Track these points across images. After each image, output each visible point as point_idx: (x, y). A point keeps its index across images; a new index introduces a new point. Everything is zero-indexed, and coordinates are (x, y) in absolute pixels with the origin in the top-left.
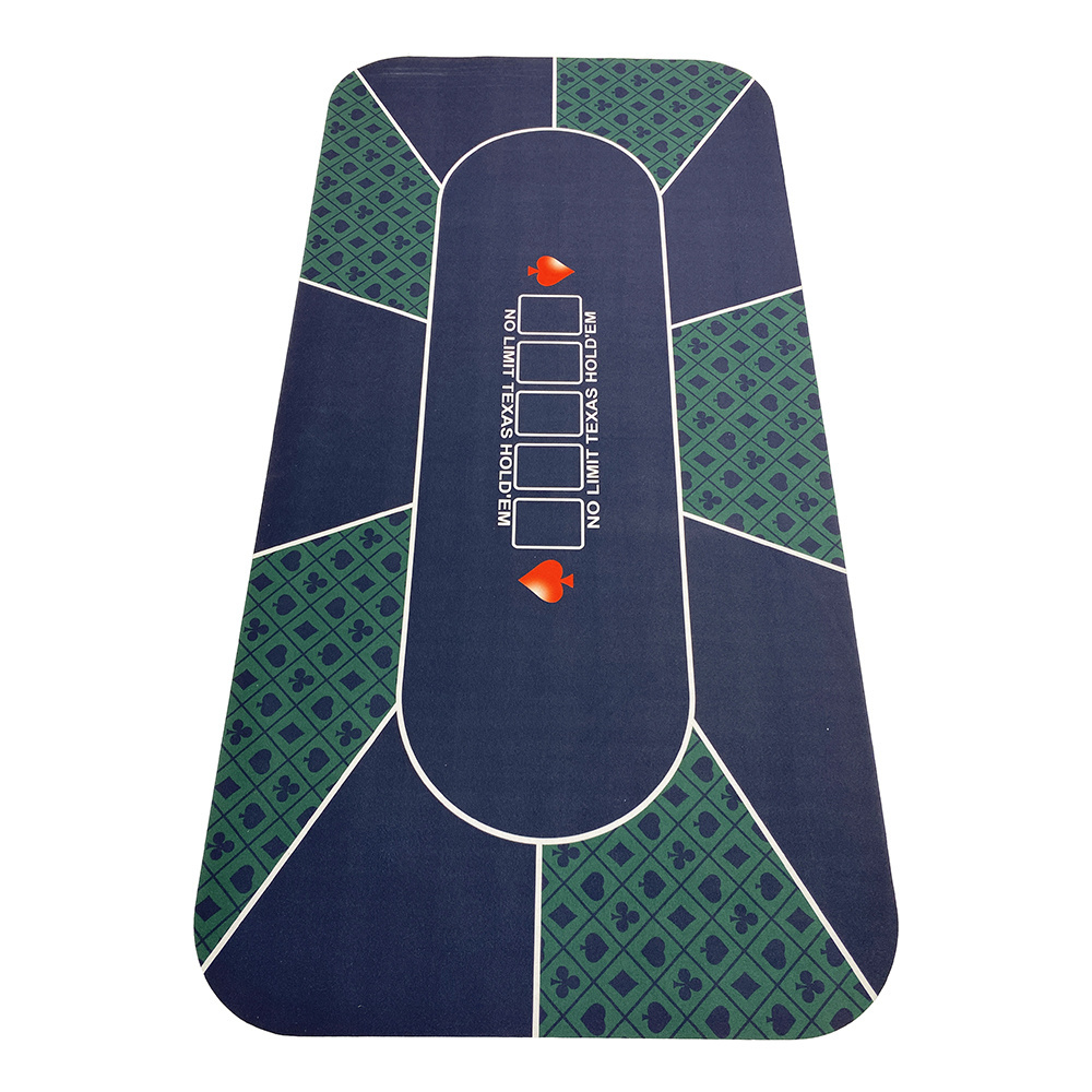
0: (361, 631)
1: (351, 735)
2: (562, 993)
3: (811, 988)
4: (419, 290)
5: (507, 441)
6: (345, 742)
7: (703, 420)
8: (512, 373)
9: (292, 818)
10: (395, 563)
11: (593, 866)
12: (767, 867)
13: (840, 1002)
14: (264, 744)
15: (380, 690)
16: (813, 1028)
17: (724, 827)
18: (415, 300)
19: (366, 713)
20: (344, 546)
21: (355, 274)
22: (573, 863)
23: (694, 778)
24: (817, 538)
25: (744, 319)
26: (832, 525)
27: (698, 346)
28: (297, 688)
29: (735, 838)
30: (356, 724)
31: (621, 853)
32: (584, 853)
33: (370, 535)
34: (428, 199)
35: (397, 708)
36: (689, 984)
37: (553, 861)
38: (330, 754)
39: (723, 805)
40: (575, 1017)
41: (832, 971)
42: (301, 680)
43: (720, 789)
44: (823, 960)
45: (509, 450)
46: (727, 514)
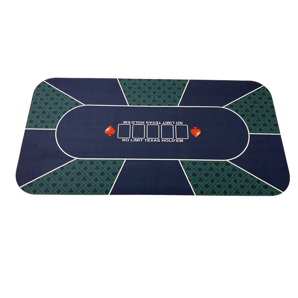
0: (211, 169)
4: (115, 162)
7: (154, 101)
8: (142, 140)
9: (252, 179)
10: (194, 163)
12: (246, 98)
13: (265, 90)
14: (238, 186)
15: (224, 164)
17: (241, 104)
18: (118, 163)
19: (229, 167)
20: (191, 175)
21: (108, 179)
22: (251, 128)
23: (233, 108)
24: (182, 83)
25: (126, 91)
26: (179, 81)
27: (134, 101)
30: (232, 168)
31: (248, 120)
32: (249, 126)
33: (187, 169)
34: (81, 162)
35: (227, 160)
36: (267, 111)
37: (252, 131)
38: (238, 173)
39: (237, 104)
40: (276, 128)
42: (224, 180)
43: (234, 104)
44: (260, 92)
45: (163, 140)
46: (177, 98)
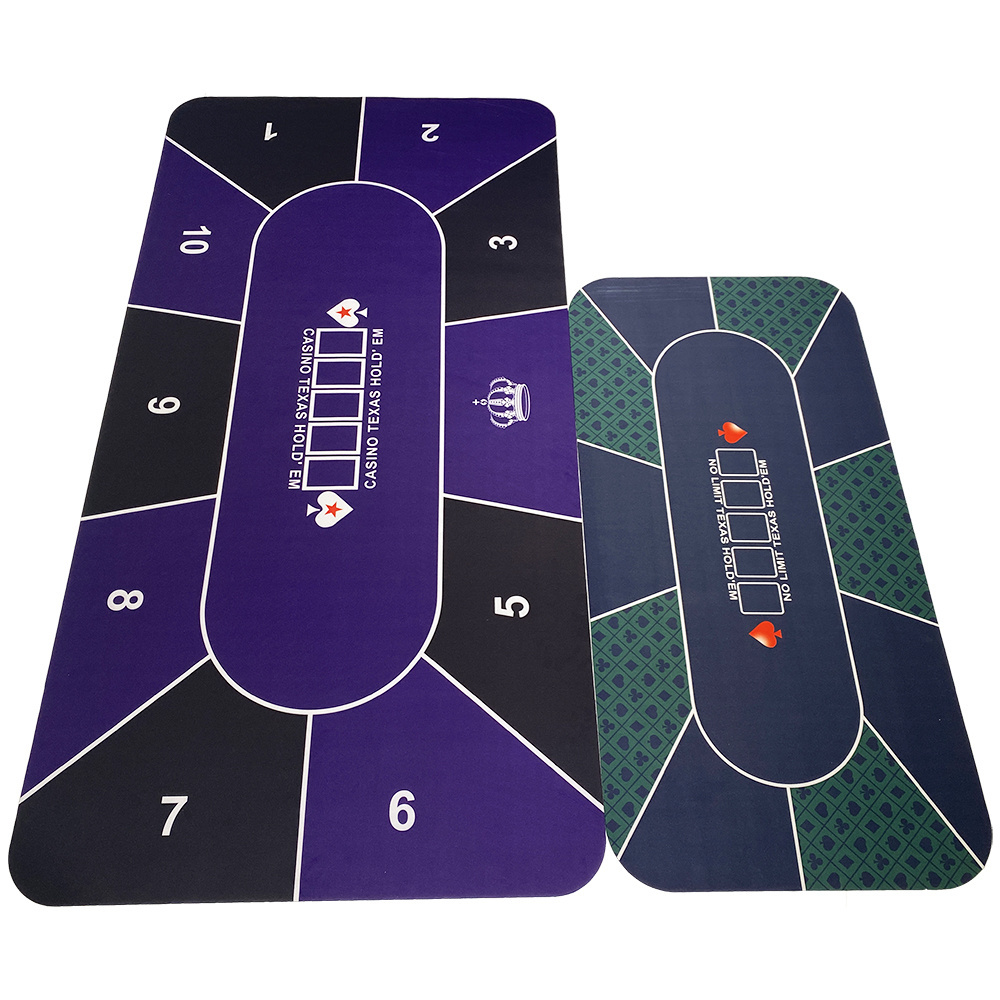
0: (663, 666)
2: (814, 868)
3: (948, 863)
4: (653, 447)
5: (726, 545)
6: (668, 731)
7: (843, 531)
8: (720, 501)
9: (648, 775)
10: (674, 623)
11: (820, 799)
12: (915, 798)
14: (623, 733)
16: (951, 884)
17: (889, 776)
18: (652, 454)
20: (641, 613)
21: (611, 436)
22: (809, 798)
23: (868, 749)
24: (920, 606)
25: (857, 463)
26: (927, 596)
27: (832, 483)
28: (634, 700)
29: (896, 782)
30: (673, 721)
31: (834, 792)
32: (814, 792)
33: (655, 606)
34: (645, 383)
36: (882, 862)
37: (798, 796)
41: (958, 853)
43: (884, 755)
44: (953, 847)
45: (729, 551)
46: (865, 591)
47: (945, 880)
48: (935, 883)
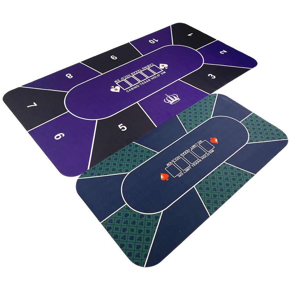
1: (120, 171)
2: (109, 222)
3: (138, 256)
4: (191, 128)
6: (119, 171)
7: (213, 178)
9: (104, 173)
10: (148, 157)
11: (129, 213)
13: (139, 262)
14: (110, 163)
15: (129, 169)
16: (132, 260)
19: (125, 170)
20: (144, 150)
24: (211, 208)
25: (238, 170)
26: (216, 209)
27: (225, 168)
28: (121, 160)
29: (151, 230)
30: (122, 170)
33: (149, 152)
34: (207, 118)
35: (129, 173)
38: (116, 171)
39: (154, 224)
40: (107, 226)
41: (143, 257)
42: (122, 160)
43: (156, 222)
46: (201, 192)
47: (132, 257)
48: (129, 255)
